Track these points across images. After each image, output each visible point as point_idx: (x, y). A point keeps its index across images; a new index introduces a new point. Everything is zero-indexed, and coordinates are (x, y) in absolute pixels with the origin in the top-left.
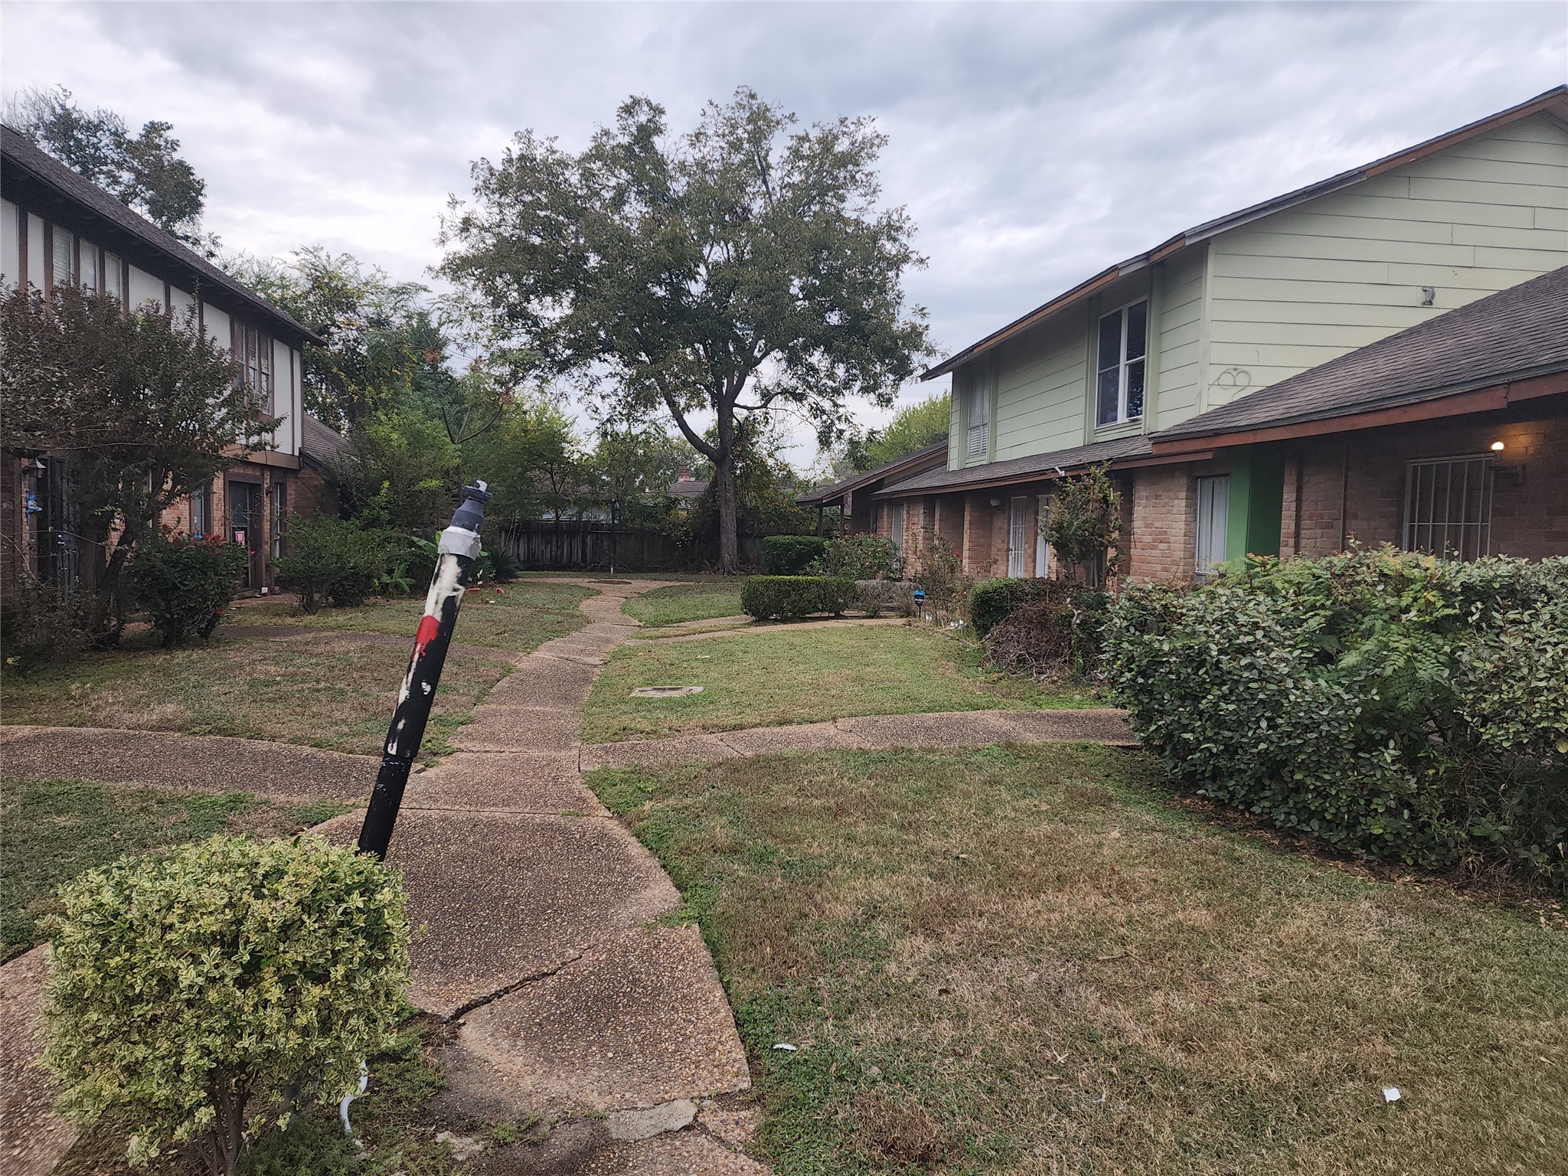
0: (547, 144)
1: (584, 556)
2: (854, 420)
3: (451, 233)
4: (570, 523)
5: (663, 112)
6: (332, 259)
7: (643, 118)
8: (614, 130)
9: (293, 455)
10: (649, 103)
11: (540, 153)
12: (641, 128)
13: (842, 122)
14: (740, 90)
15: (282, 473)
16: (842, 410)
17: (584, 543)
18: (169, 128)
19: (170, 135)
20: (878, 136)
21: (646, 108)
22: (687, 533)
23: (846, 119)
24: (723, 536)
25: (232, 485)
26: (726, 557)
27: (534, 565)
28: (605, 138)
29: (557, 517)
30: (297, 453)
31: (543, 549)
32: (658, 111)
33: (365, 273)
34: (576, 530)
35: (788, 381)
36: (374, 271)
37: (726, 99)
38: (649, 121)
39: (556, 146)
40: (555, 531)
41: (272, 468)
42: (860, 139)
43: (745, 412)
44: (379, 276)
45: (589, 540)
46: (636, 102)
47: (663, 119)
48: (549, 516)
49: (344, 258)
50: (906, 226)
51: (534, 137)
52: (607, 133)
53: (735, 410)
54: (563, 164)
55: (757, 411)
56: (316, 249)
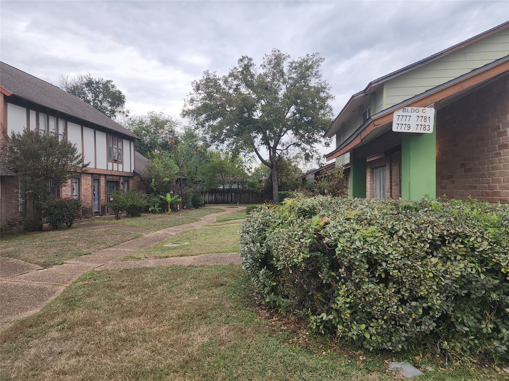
0: (213, 74)
1: (232, 199)
2: (319, 152)
3: (187, 104)
4: (227, 189)
5: (252, 60)
6: (157, 114)
7: (246, 62)
8: (237, 67)
9: (131, 172)
10: (247, 57)
11: (211, 77)
12: (245, 65)
13: (307, 55)
14: (273, 50)
15: (127, 178)
16: (314, 149)
17: (232, 195)
18: (112, 81)
19: (112, 83)
20: (321, 59)
21: (247, 59)
22: (262, 191)
23: (308, 54)
24: (274, 192)
25: (108, 182)
26: (275, 199)
27: (216, 202)
28: (235, 70)
29: (224, 187)
30: (132, 172)
31: (219, 197)
32: (250, 59)
33: (166, 117)
34: (230, 191)
35: (295, 140)
36: (168, 117)
37: (269, 53)
38: (248, 63)
39: (216, 74)
40: (224, 192)
41: (123, 176)
42: (315, 60)
43: (280, 151)
44: (170, 118)
45: (233, 194)
46: (244, 58)
47: (252, 62)
48: (221, 187)
49: (161, 114)
50: (327, 87)
51: (209, 72)
52: (235, 68)
53: (277, 151)
54: (219, 79)
55: (284, 151)
56: (153, 112)
